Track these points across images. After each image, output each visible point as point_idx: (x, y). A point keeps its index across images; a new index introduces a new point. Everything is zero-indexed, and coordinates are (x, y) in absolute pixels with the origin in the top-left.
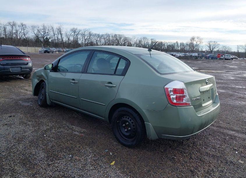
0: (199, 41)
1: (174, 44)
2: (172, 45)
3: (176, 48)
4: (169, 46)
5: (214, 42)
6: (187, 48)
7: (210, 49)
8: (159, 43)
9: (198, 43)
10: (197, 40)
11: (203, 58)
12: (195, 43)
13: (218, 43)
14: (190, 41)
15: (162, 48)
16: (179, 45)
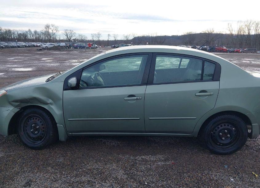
0: (54, 29)
1: (27, 32)
2: (23, 34)
3: (29, 37)
4: (20, 35)
5: (70, 30)
6: (43, 37)
7: (68, 38)
8: (6, 32)
9: (55, 31)
10: (52, 28)
11: (71, 48)
12: (50, 31)
13: (74, 31)
14: (45, 29)
15: (11, 37)
16: (33, 33)
